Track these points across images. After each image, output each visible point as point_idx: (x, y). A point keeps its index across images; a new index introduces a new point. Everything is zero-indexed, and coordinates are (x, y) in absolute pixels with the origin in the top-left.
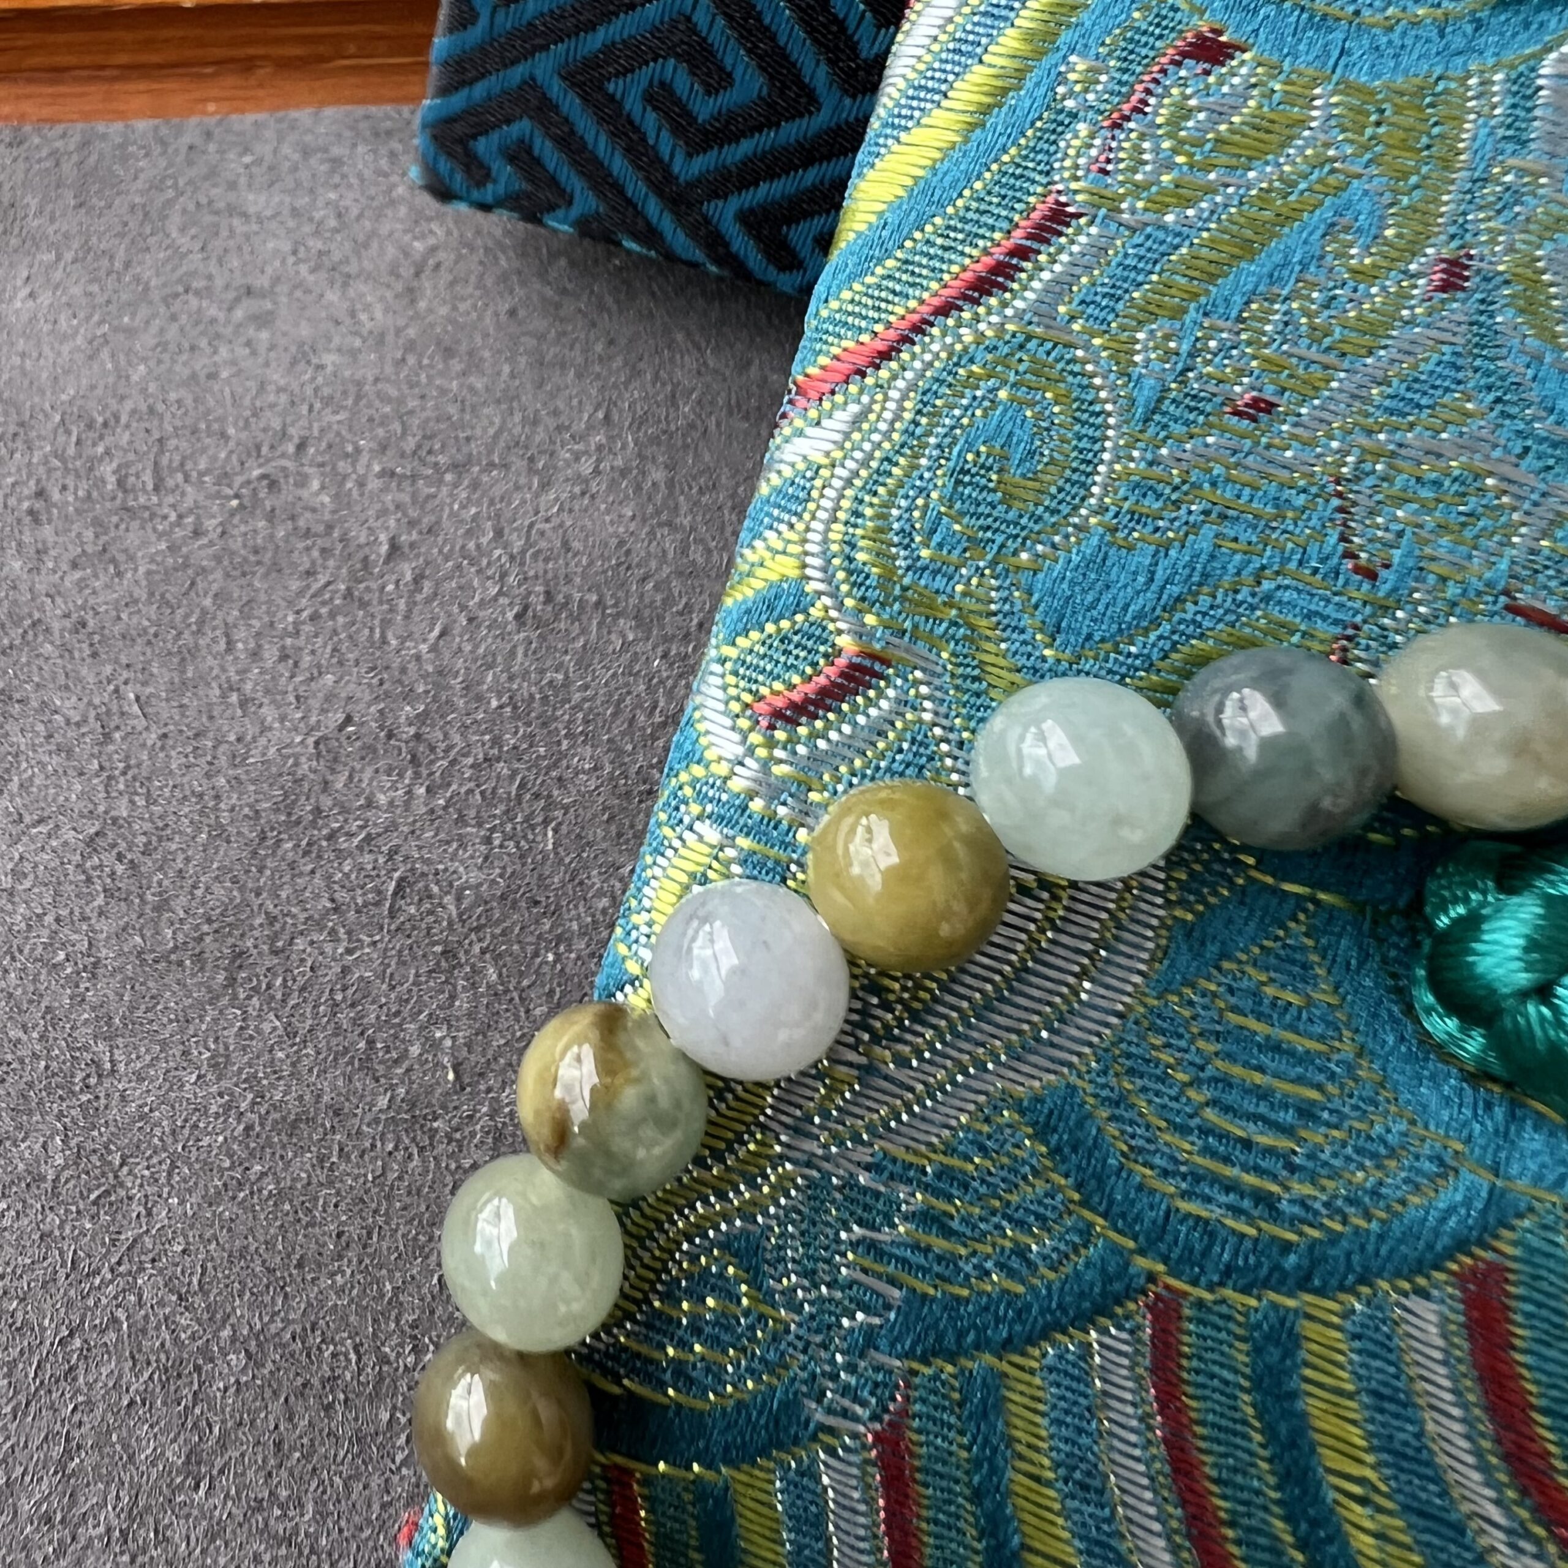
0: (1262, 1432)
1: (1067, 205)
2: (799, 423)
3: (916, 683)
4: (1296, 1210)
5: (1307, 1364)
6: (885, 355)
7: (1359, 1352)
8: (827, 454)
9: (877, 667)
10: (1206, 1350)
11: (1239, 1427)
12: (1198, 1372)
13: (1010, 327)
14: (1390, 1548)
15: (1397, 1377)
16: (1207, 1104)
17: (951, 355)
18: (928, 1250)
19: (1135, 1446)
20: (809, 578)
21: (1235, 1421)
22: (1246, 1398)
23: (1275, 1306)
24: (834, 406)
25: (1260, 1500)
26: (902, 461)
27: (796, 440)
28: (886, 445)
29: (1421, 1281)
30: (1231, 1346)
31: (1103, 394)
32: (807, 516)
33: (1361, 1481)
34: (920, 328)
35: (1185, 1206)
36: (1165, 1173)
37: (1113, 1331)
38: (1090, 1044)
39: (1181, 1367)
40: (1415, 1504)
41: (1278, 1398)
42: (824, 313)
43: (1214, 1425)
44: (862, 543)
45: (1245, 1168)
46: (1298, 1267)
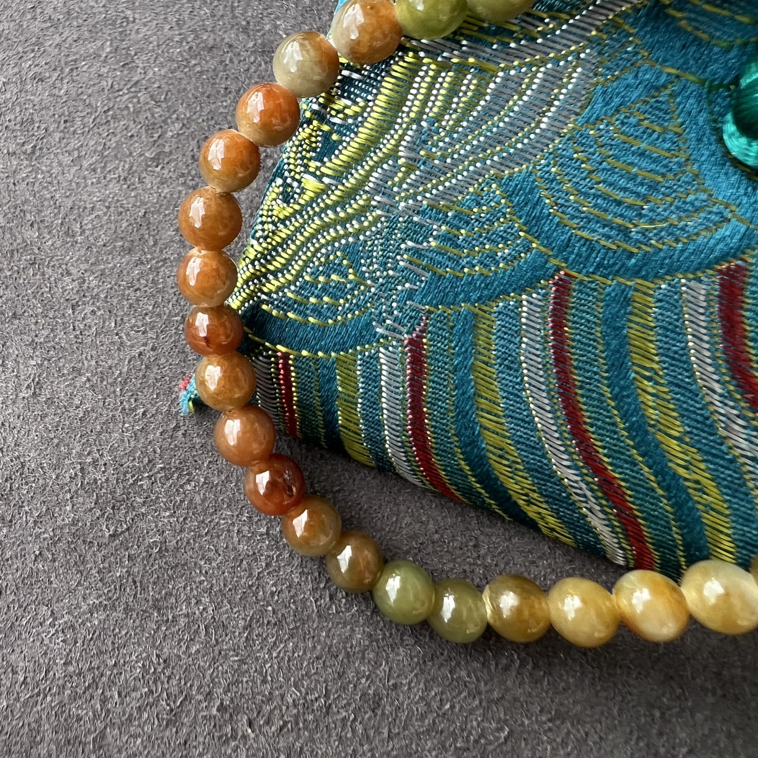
0: (603, 345)
7: (660, 308)
10: (581, 305)
14: (659, 401)
22: (598, 329)
23: (620, 284)
29: (699, 274)
30: (594, 304)
33: (650, 369)
35: (580, 233)
36: (572, 218)
37: (534, 295)
40: (675, 381)
43: (579, 341)
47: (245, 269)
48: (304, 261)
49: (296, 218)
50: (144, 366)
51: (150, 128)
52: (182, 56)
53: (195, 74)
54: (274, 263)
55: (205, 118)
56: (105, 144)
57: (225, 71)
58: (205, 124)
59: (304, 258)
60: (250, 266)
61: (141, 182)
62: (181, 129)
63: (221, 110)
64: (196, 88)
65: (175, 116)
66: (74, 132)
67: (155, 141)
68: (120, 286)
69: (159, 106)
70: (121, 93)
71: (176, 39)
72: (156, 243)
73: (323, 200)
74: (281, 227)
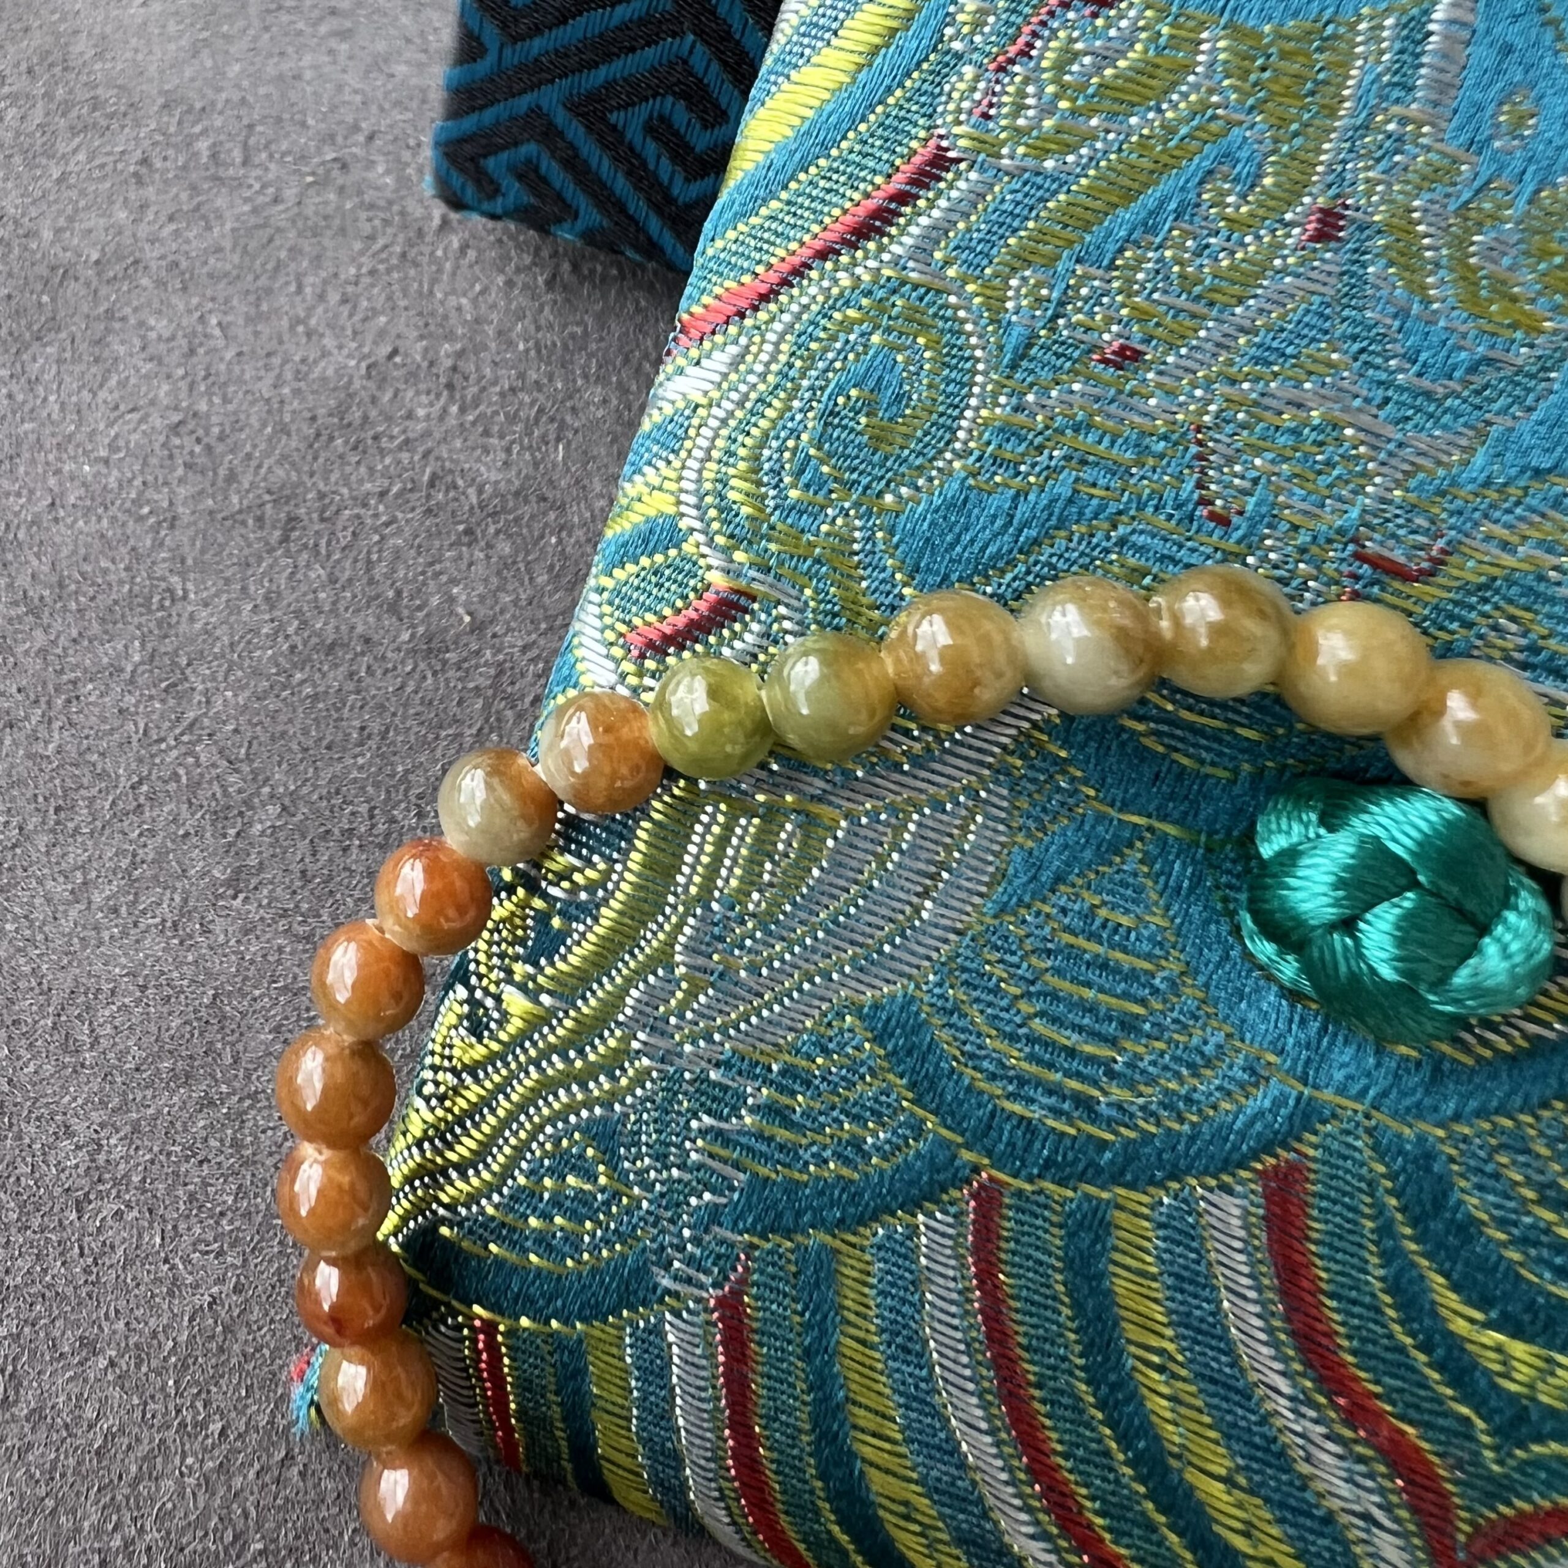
0: (1071, 1307)
1: (947, 150)
2: (681, 361)
3: (780, 618)
4: (1114, 1113)
5: (1115, 1249)
6: (765, 298)
7: (1165, 1239)
8: (706, 393)
9: (743, 601)
10: (1023, 1234)
11: (1050, 1302)
12: (1014, 1253)
13: (887, 272)
14: (1183, 1410)
15: (1198, 1263)
16: (1036, 1015)
17: (828, 298)
18: (770, 1139)
19: (953, 1316)
20: (682, 515)
21: (1047, 1297)
22: (1059, 1277)
23: (1088, 1197)
24: (714, 346)
25: (1065, 1366)
26: (776, 403)
27: (677, 378)
28: (762, 387)
29: (1226, 1178)
30: (1046, 1231)
31: (973, 340)
32: (683, 454)
33: (1161, 1352)
34: (800, 271)
35: (1009, 1106)
36: (993, 1077)
37: (938, 1215)
38: (929, 958)
39: (999, 1248)
40: (1208, 1372)
41: (1089, 1278)
42: (710, 252)
43: (1026, 1300)
44: (733, 482)
45: (1068, 1074)
46: (1112, 1162)
47: (406, 1153)
48: (514, 1148)
49: (494, 1066)
50: (219, 1329)
51: (220, 816)
52: (277, 665)
53: (302, 701)
54: (458, 1148)
55: (324, 792)
56: (134, 855)
57: (358, 692)
58: (324, 803)
59: (513, 1141)
60: (415, 1150)
61: (206, 931)
62: (279, 816)
63: (355, 774)
64: (306, 732)
65: (266, 790)
66: (76, 830)
67: (230, 845)
68: (169, 1154)
69: (237, 771)
70: (163, 746)
71: (265, 631)
72: (236, 1060)
73: (543, 1037)
74: (469, 1080)
